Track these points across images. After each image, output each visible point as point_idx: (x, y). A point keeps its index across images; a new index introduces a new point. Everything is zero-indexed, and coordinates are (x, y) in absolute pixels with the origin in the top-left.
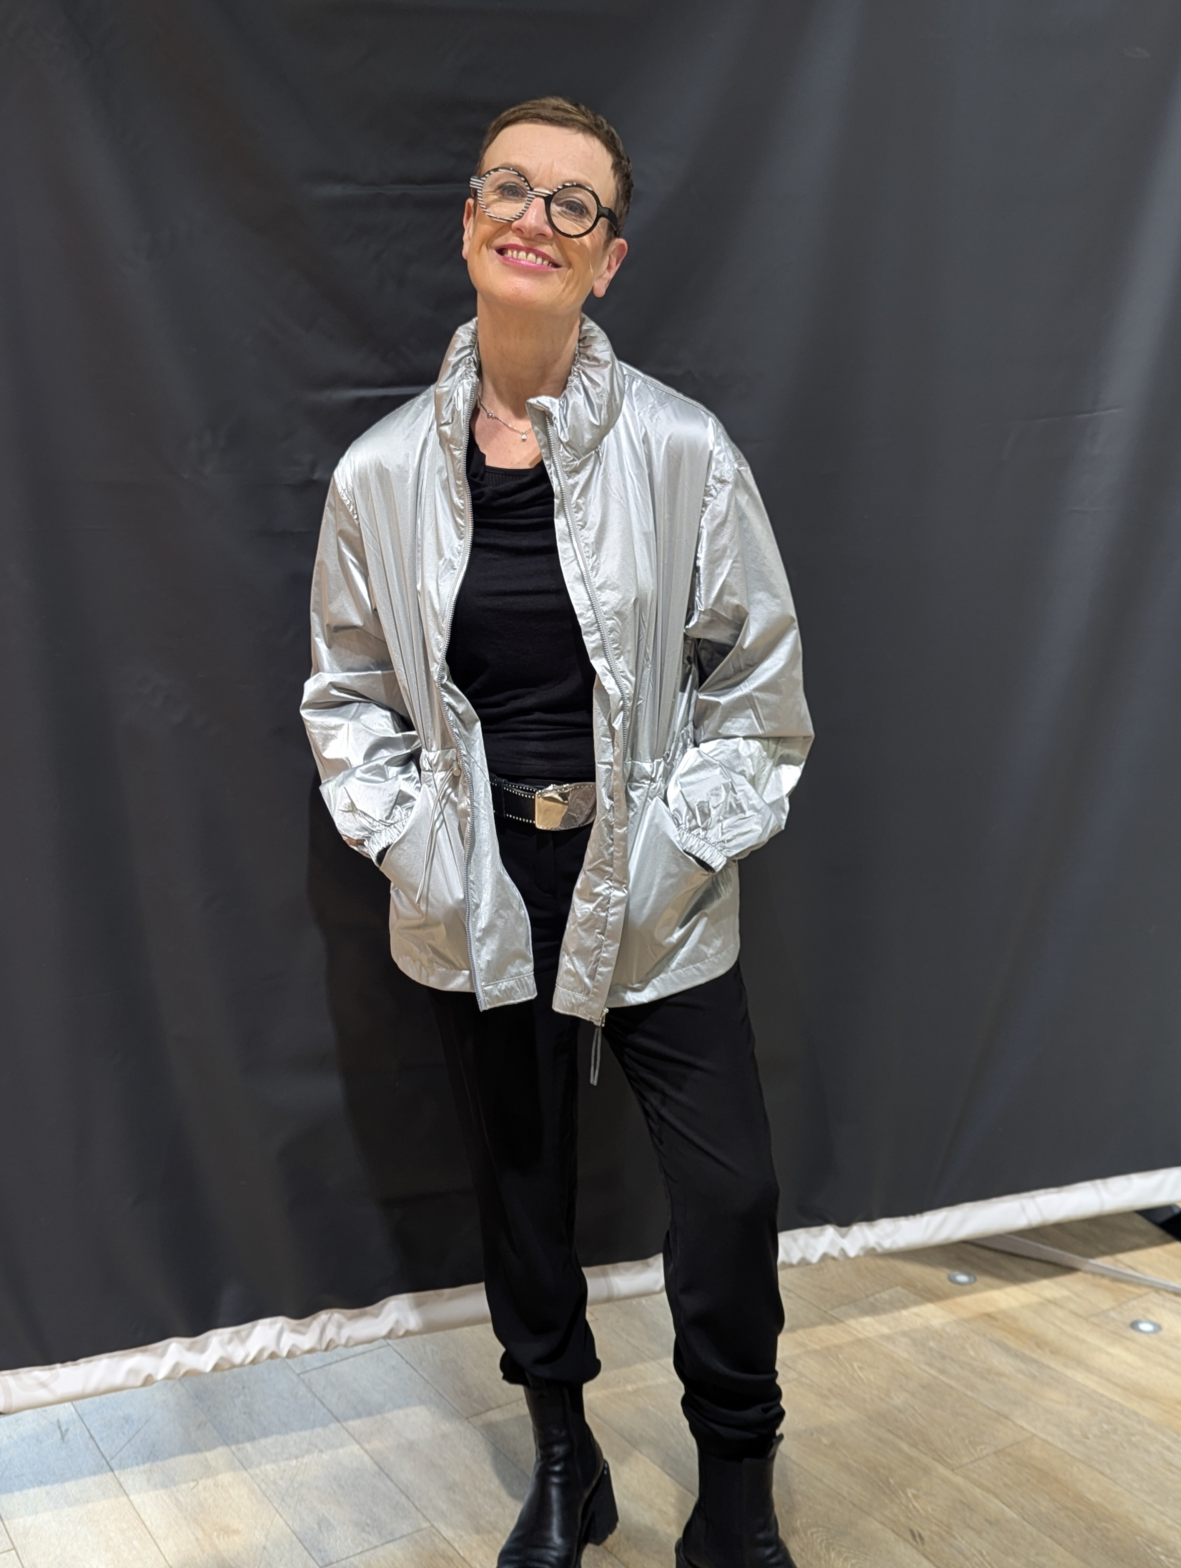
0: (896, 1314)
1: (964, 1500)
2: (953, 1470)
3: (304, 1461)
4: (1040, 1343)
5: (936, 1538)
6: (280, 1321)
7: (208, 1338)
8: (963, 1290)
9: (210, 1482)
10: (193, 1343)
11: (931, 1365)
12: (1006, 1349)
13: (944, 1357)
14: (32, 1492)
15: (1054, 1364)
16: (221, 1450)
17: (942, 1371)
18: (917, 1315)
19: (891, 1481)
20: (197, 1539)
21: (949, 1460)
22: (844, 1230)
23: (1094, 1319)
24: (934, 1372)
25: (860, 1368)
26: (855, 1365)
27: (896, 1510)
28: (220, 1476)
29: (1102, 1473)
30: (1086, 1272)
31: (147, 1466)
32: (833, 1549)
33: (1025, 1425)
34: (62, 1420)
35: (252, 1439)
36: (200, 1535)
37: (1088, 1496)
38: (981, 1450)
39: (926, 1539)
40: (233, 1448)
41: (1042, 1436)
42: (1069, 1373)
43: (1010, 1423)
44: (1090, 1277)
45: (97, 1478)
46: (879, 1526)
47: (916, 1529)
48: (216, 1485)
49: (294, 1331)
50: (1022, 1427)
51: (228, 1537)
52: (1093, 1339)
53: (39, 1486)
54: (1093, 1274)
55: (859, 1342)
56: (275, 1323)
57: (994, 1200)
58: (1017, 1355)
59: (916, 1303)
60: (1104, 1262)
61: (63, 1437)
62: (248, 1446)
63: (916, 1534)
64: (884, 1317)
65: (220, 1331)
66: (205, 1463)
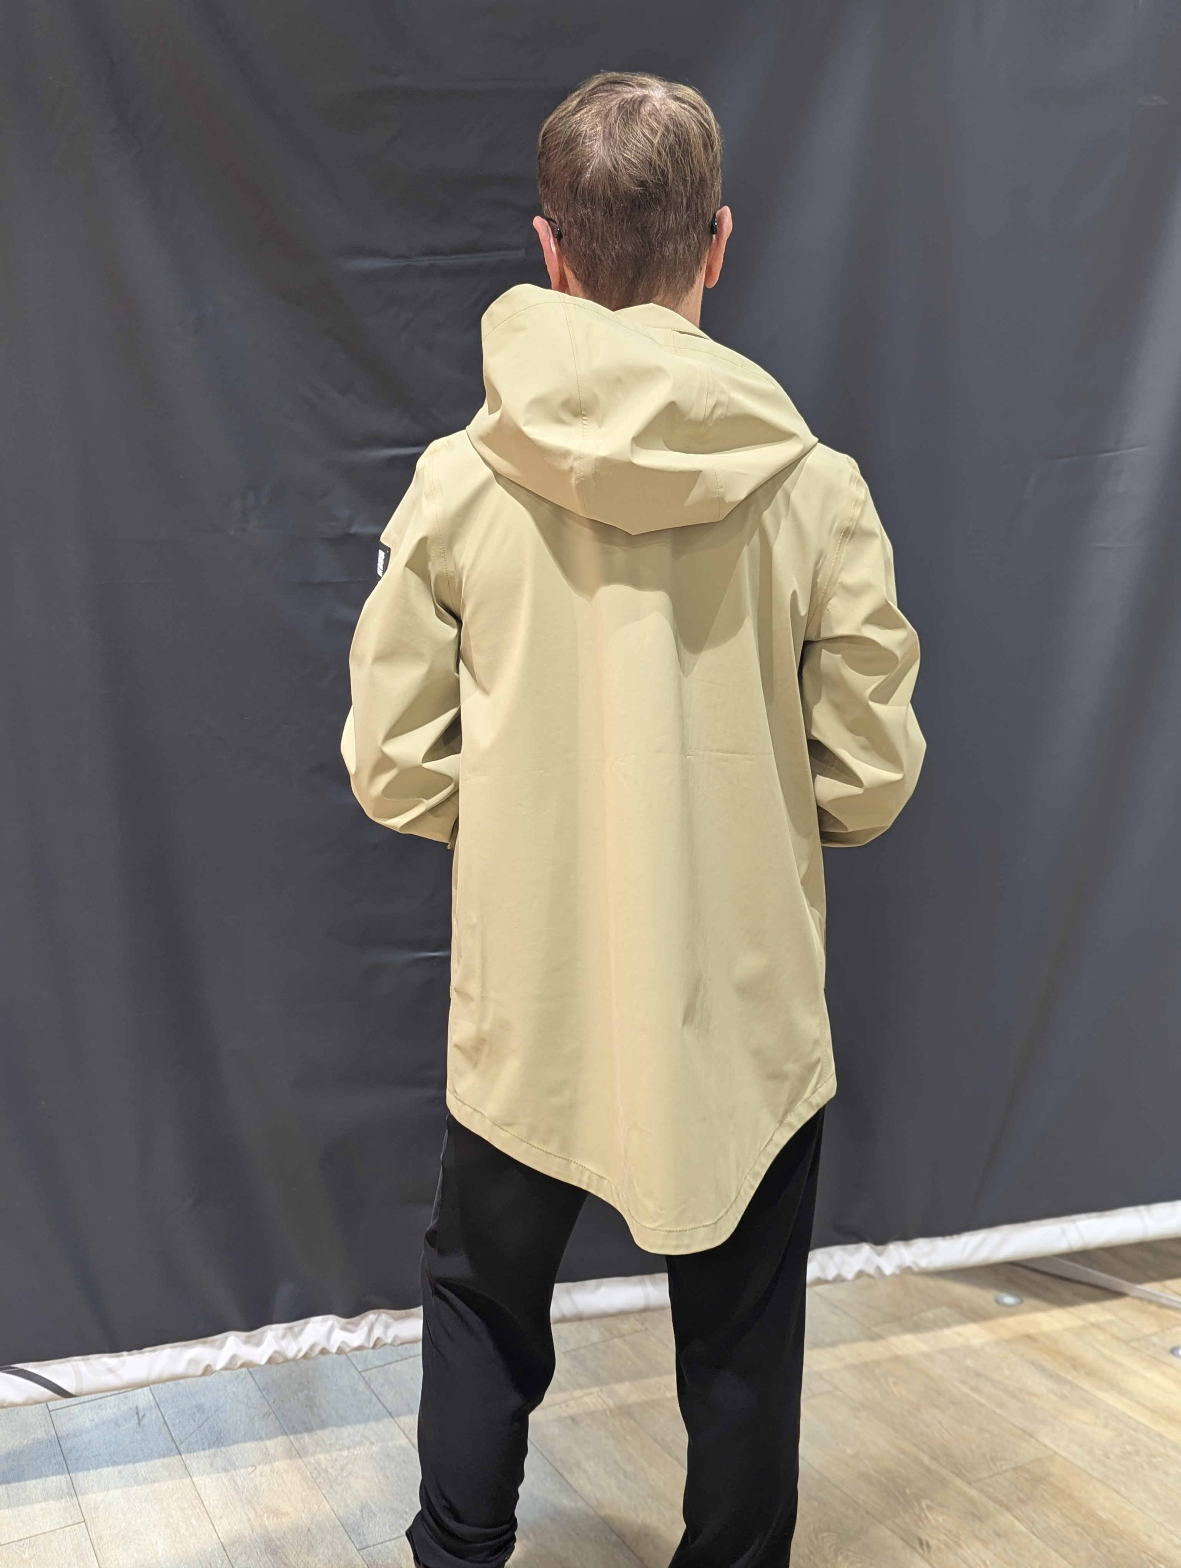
0: (938, 1333)
1: (976, 1512)
2: (970, 1484)
3: (355, 1453)
4: (1076, 1364)
5: (943, 1547)
6: (331, 1320)
7: (264, 1332)
8: (1009, 1310)
9: (267, 1468)
10: (249, 1337)
11: (964, 1382)
12: (1042, 1370)
13: (978, 1375)
14: (105, 1471)
15: (1088, 1386)
16: (281, 1439)
17: (975, 1389)
18: (959, 1334)
19: (908, 1491)
20: (249, 1520)
21: (967, 1474)
22: (880, 1248)
23: (1135, 1344)
24: (966, 1390)
25: (895, 1384)
26: (890, 1380)
27: (907, 1519)
28: (277, 1463)
29: (1117, 1492)
30: (1134, 1297)
31: (212, 1451)
32: (841, 1553)
33: (1048, 1443)
34: (141, 1407)
35: (309, 1430)
36: (252, 1515)
37: (1100, 1513)
38: (1001, 1466)
39: (933, 1547)
40: (292, 1438)
41: (1064, 1454)
42: (1101, 1395)
43: (1033, 1440)
44: (1137, 1302)
45: (165, 1460)
46: (889, 1533)
47: (924, 1537)
48: (272, 1471)
49: (344, 1328)
50: (1045, 1446)
51: (278, 1518)
52: (1131, 1363)
53: (113, 1465)
54: (1141, 1299)
55: (897, 1359)
56: (327, 1320)
57: (1034, 1223)
58: (1051, 1376)
59: (959, 1323)
60: (1151, 1288)
61: (139, 1423)
62: (306, 1437)
63: (924, 1542)
64: (925, 1336)
65: (274, 1326)
66: (264, 1449)
